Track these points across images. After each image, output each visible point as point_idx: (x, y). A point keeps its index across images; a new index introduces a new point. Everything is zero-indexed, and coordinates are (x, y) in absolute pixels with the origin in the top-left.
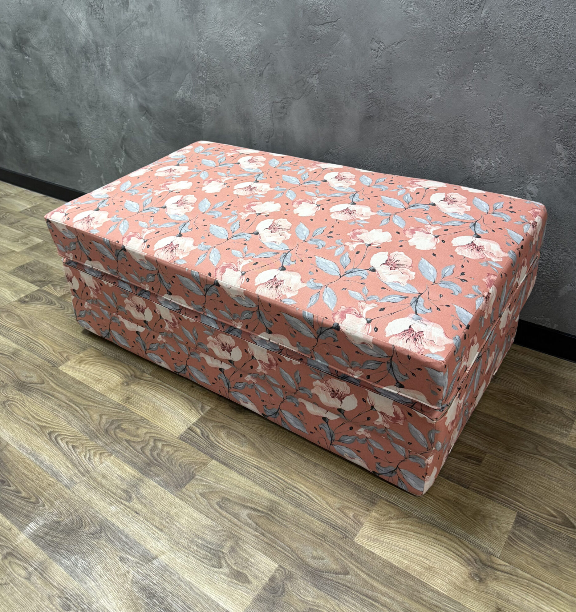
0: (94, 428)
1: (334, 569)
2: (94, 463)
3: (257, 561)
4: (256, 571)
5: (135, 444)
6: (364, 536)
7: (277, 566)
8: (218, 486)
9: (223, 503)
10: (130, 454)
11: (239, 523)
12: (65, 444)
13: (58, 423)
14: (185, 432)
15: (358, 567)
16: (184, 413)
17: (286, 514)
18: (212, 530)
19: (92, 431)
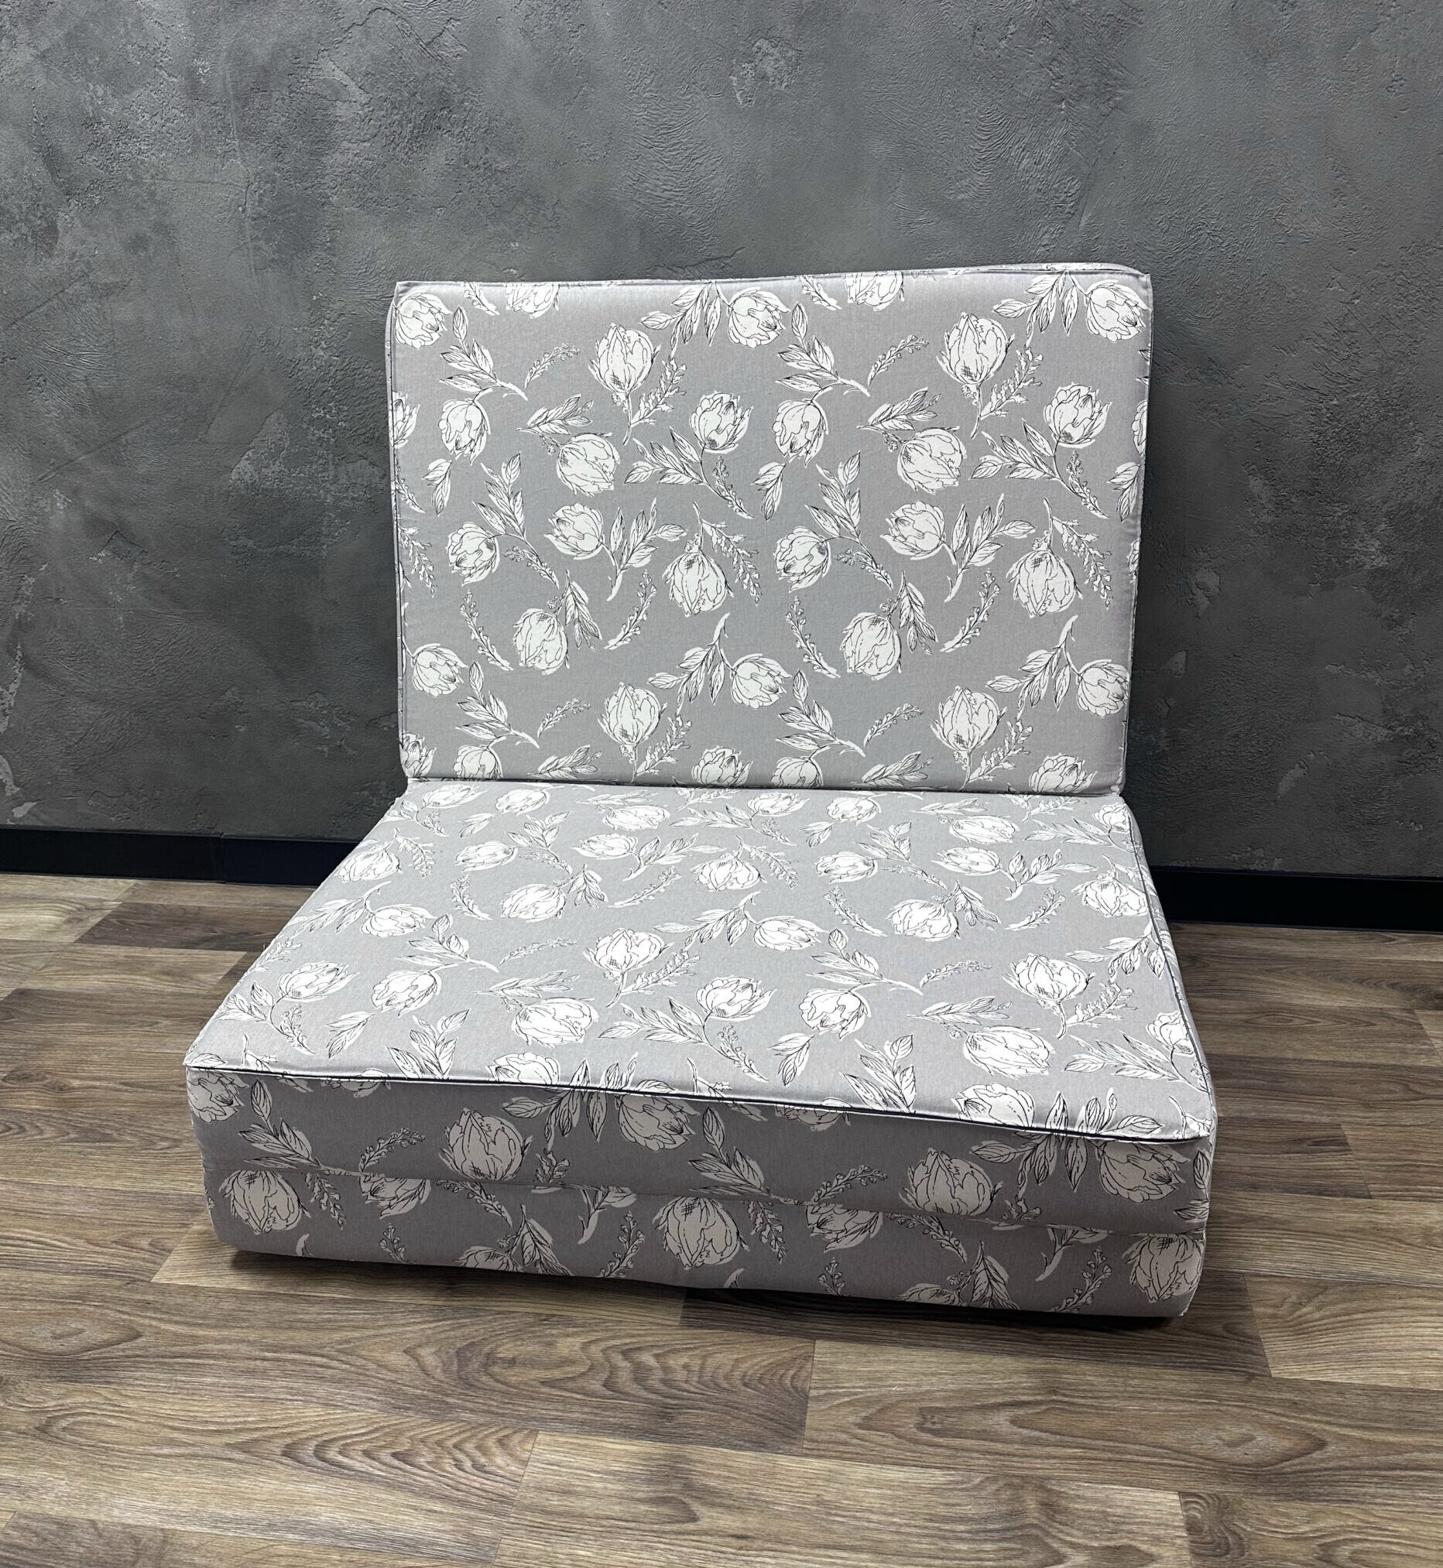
0: (417, 1388)
1: (1291, 1449)
2: (502, 1473)
3: (1127, 1507)
4: (1146, 1528)
5: (580, 1383)
6: (1283, 1359)
7: (1176, 1497)
8: (884, 1390)
9: (934, 1423)
10: (586, 1410)
11: (1011, 1448)
12: (368, 1461)
13: (291, 1417)
15: (1328, 1423)
17: (1092, 1385)
18: (962, 1490)
19: (418, 1397)
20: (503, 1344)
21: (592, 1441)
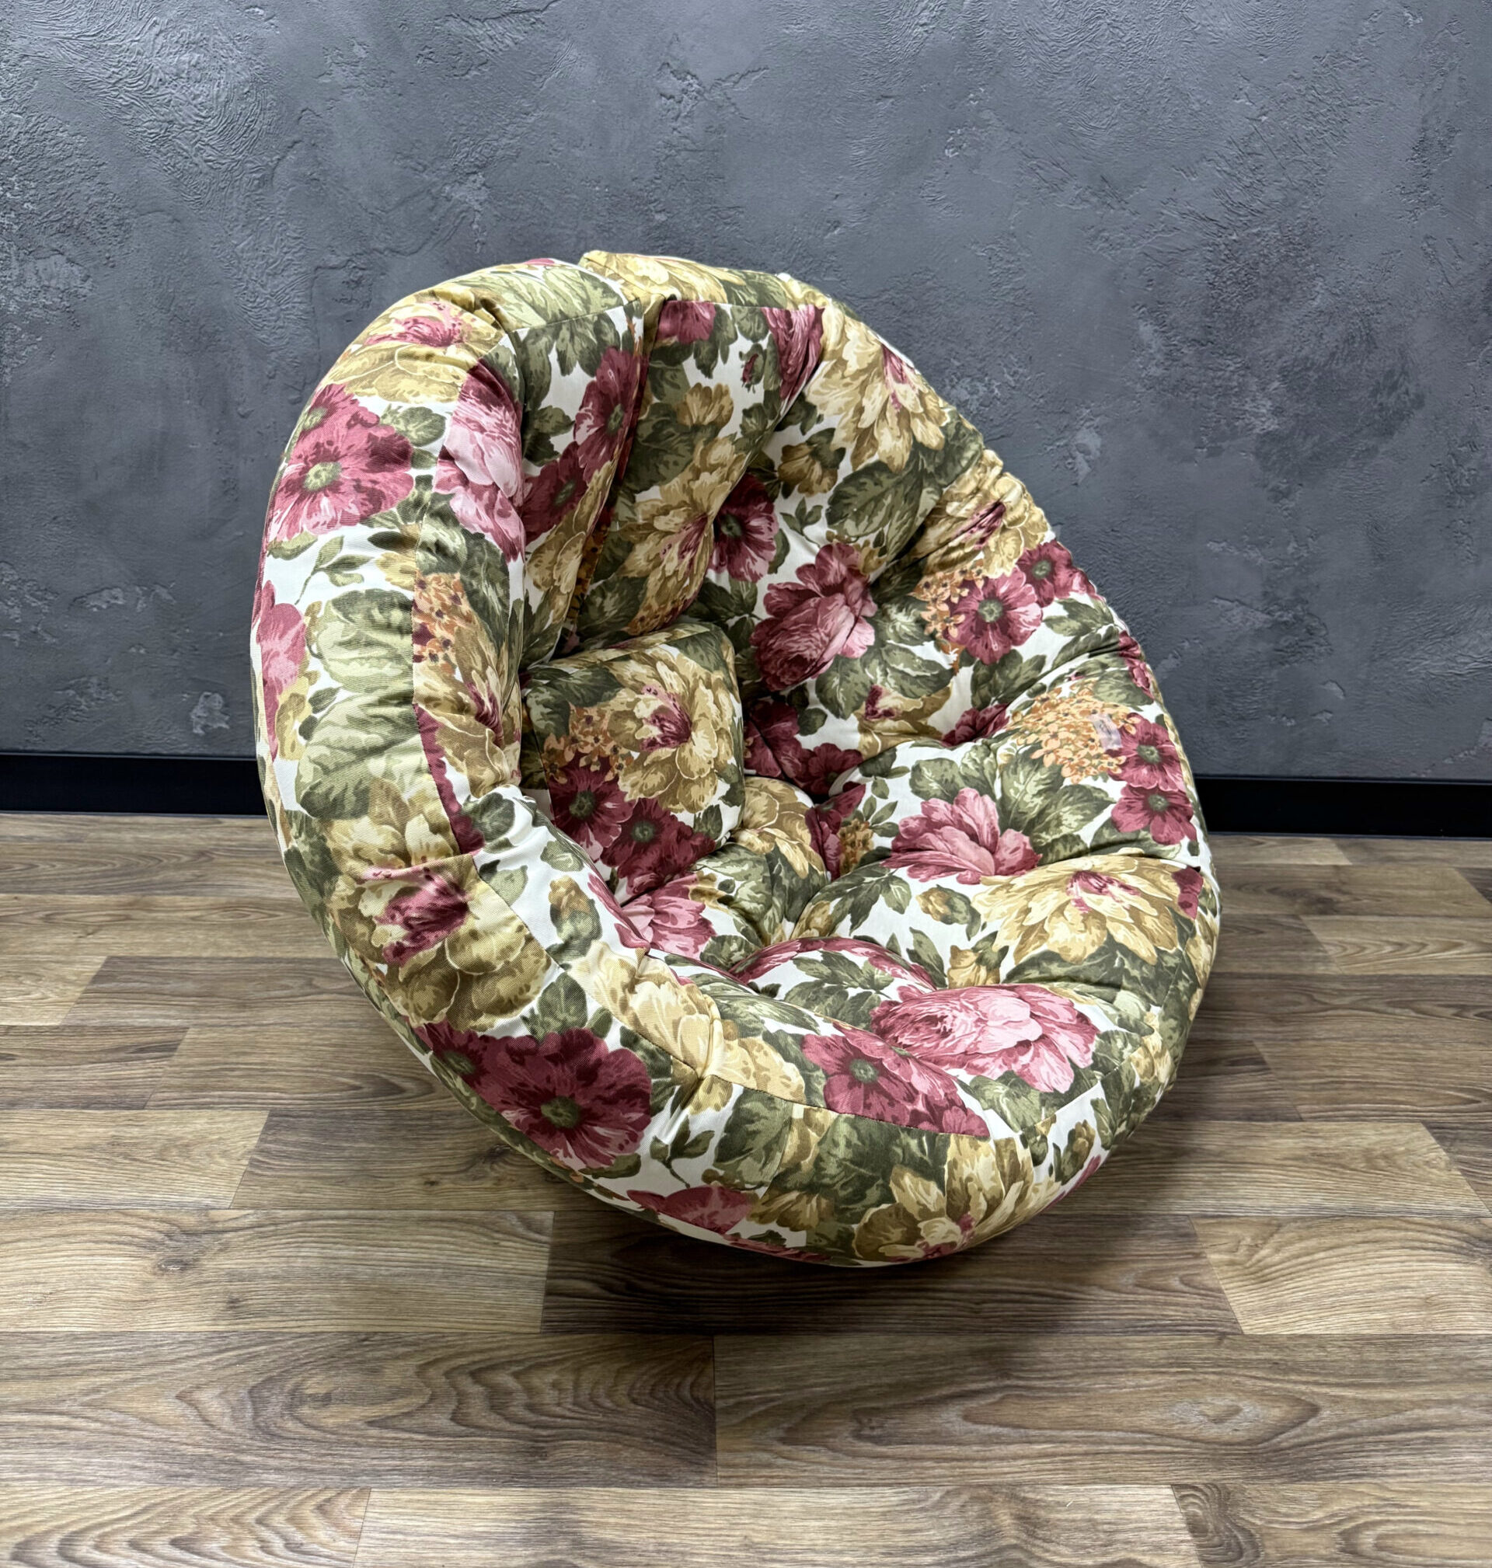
0: (198, 1445)
1: (1283, 1419)
2: (326, 1551)
3: (1118, 1511)
4: (1144, 1535)
5: (422, 1418)
6: (1250, 1313)
7: (1169, 1492)
8: (807, 1393)
9: (872, 1428)
10: (432, 1454)
11: (970, 1451)
12: (137, 1554)
13: (22, 1504)
14: (546, 1308)
15: (1316, 1383)
16: (484, 1263)
18: (922, 1510)
19: (201, 1458)
20: (312, 1376)
21: (444, 1496)
